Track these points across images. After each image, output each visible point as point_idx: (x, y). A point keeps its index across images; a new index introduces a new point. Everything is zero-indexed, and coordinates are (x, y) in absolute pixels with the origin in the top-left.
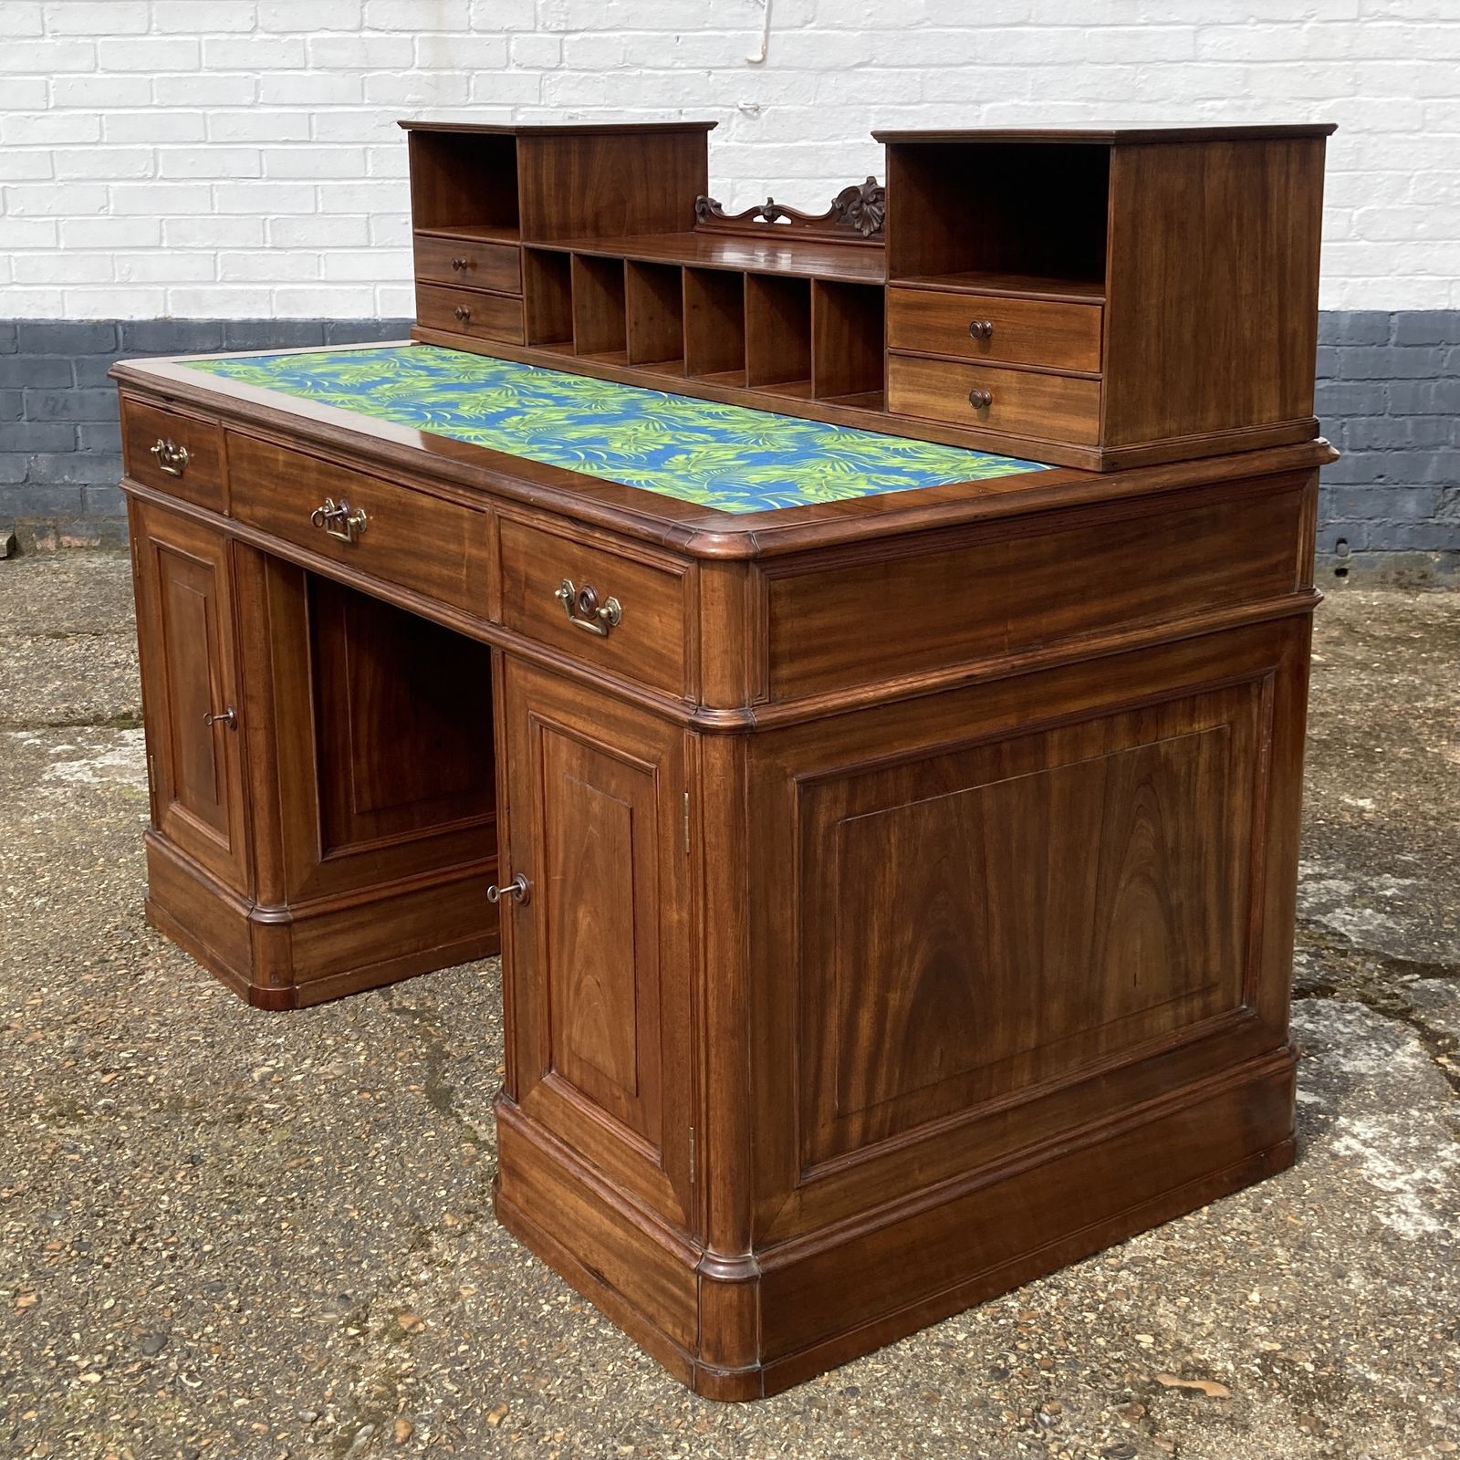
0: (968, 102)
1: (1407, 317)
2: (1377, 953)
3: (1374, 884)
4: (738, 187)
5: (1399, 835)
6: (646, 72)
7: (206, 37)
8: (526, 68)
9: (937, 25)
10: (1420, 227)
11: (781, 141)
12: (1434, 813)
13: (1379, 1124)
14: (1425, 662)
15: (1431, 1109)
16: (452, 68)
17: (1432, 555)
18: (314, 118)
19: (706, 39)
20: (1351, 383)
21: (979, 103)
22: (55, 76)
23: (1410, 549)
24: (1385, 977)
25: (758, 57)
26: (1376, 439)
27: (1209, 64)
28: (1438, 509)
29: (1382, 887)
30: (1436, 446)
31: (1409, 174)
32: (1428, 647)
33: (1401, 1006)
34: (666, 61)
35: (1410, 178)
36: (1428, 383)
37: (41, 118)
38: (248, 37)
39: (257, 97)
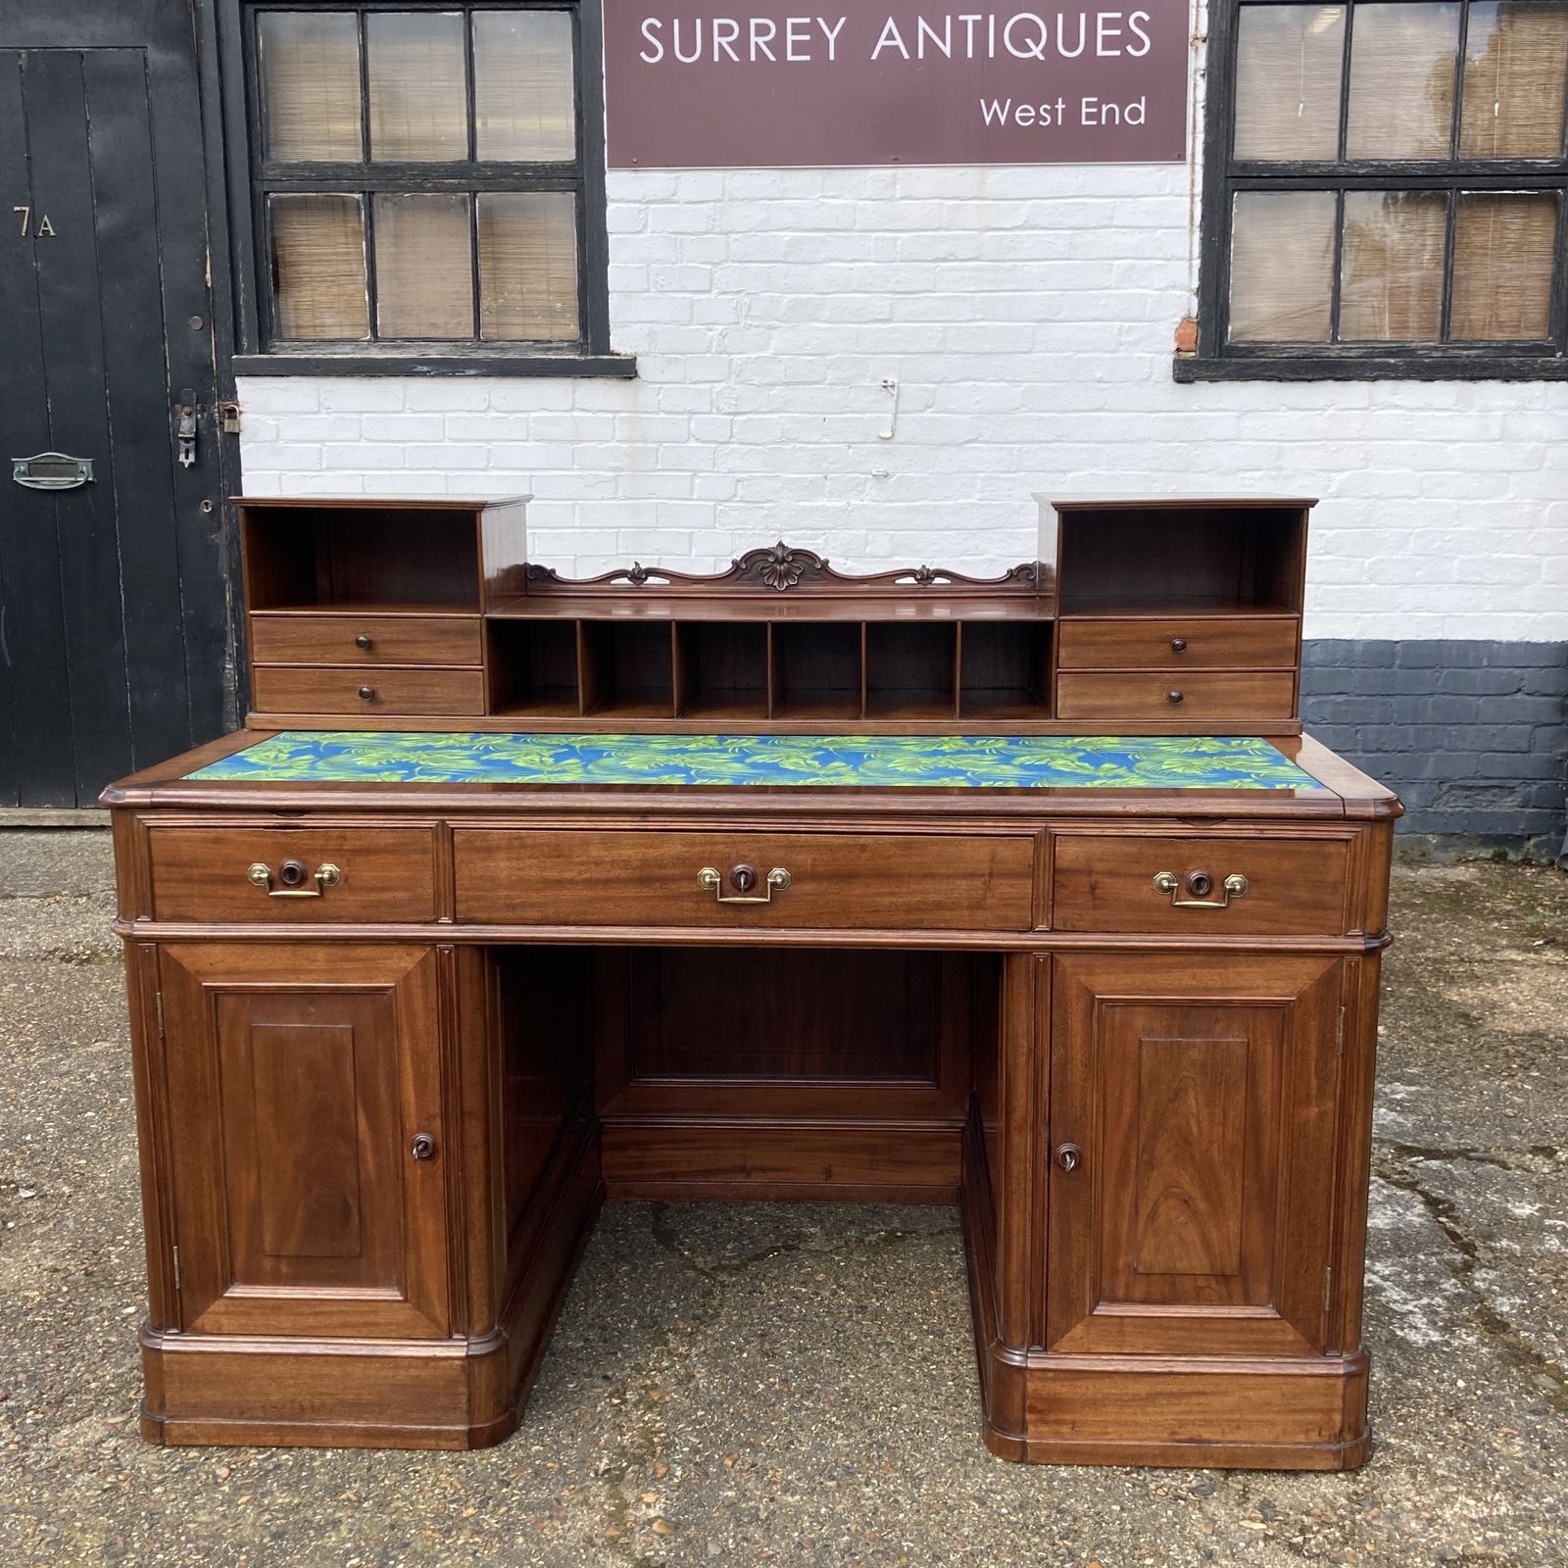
0: (1056, 471)
1: (1411, 646)
2: (1391, 1141)
3: (1387, 1090)
4: (871, 537)
5: (1406, 1053)
6: (798, 445)
7: (449, 415)
8: (704, 442)
9: (1031, 411)
10: (1418, 573)
11: (906, 501)
12: (1434, 1037)
13: (1393, 1265)
14: (1425, 921)
15: (1434, 1254)
16: (645, 441)
17: (1430, 837)
18: (534, 480)
19: (846, 420)
20: (1364, 698)
21: (1064, 472)
22: (328, 444)
23: (1411, 832)
24: (1398, 1157)
25: (889, 435)
26: (1384, 743)
27: (1249, 443)
28: (1435, 800)
29: (1393, 1092)
30: (1433, 749)
31: (1409, 531)
32: (1427, 910)
33: (1410, 1180)
34: (816, 437)
35: (1410, 534)
36: (1426, 698)
37: (315, 477)
38: (482, 415)
39: (489, 462)
